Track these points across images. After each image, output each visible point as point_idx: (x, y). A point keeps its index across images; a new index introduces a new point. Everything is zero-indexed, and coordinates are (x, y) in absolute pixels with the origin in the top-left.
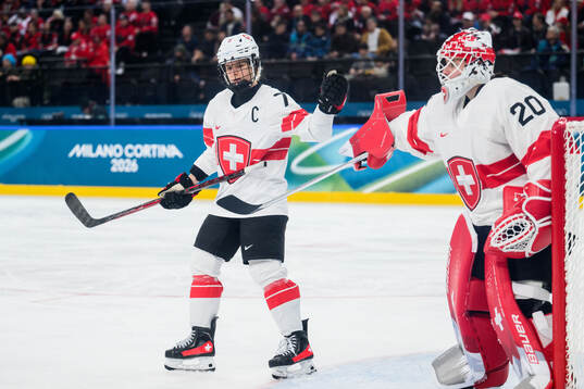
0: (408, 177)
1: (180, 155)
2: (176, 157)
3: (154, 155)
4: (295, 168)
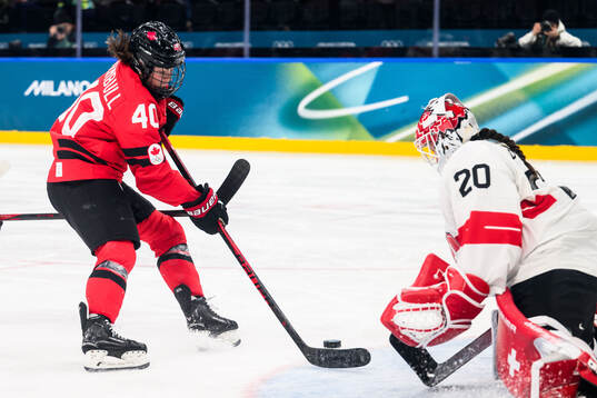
4: (302, 111)
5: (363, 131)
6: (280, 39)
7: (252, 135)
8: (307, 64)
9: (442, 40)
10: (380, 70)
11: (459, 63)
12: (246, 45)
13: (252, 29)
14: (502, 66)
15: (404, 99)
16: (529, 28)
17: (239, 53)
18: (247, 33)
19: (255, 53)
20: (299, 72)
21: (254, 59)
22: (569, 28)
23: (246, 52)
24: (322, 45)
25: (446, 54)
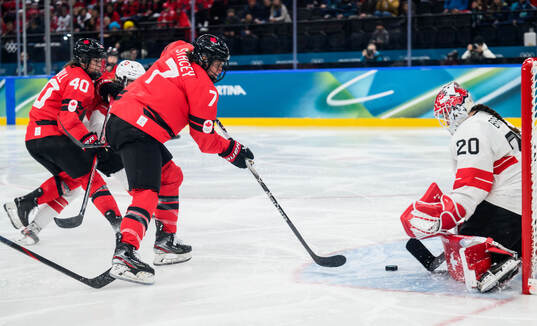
0: (415, 106)
1: (244, 93)
2: (241, 94)
3: (225, 93)
4: (330, 101)
5: (367, 113)
6: (315, 58)
7: (299, 116)
8: (332, 72)
9: (413, 55)
10: (377, 75)
11: (424, 69)
12: (295, 62)
13: (299, 52)
14: (450, 70)
15: (391, 92)
16: (466, 48)
17: (290, 67)
18: (295, 54)
19: (300, 66)
20: (327, 77)
21: (300, 71)
22: (489, 46)
23: (295, 66)
24: (341, 61)
25: (416, 64)
